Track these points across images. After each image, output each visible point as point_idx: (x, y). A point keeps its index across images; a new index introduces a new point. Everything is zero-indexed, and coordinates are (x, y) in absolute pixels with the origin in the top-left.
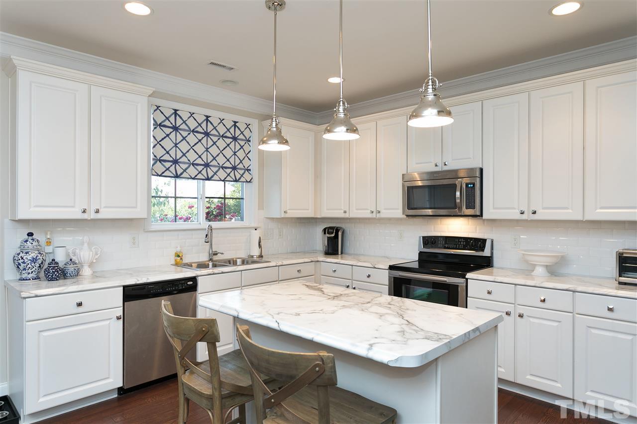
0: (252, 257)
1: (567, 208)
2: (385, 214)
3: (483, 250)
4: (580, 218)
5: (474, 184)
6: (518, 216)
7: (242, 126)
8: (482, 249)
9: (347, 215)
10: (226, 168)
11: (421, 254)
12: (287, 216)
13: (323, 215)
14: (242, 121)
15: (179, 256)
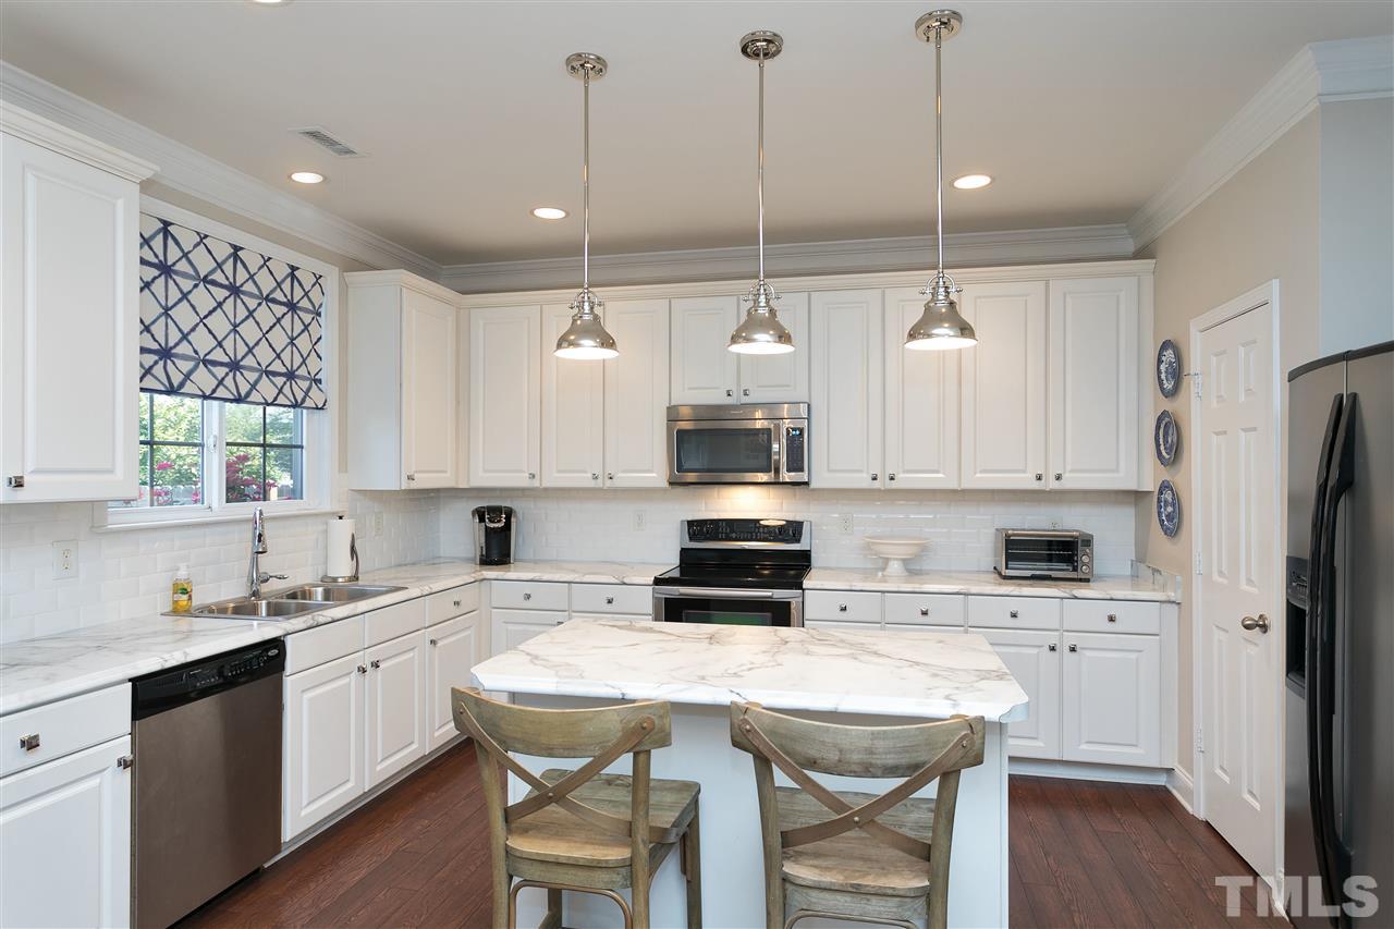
0: (335, 580)
1: (937, 472)
2: (624, 479)
3: (798, 541)
4: (953, 485)
5: (801, 430)
6: (866, 483)
7: (306, 278)
8: (796, 538)
9: (536, 483)
10: (275, 374)
11: (684, 552)
12: (414, 485)
13: (476, 483)
14: (308, 266)
15: (185, 591)
